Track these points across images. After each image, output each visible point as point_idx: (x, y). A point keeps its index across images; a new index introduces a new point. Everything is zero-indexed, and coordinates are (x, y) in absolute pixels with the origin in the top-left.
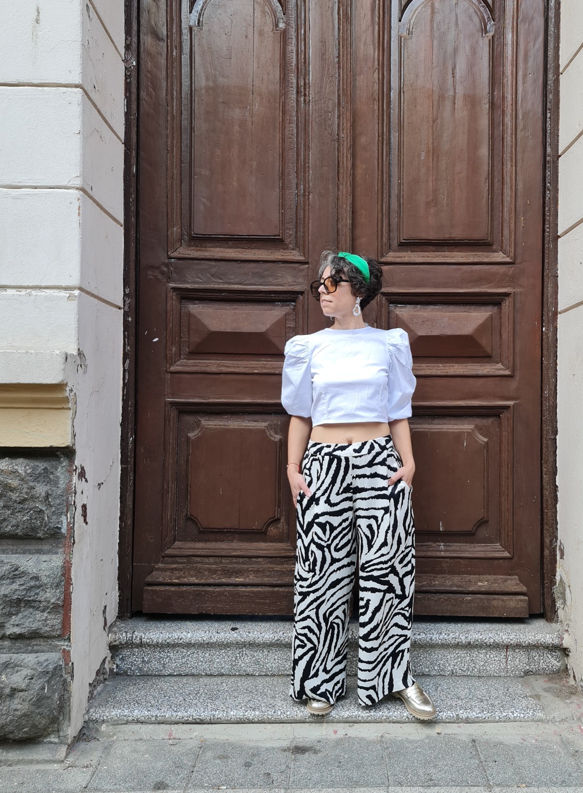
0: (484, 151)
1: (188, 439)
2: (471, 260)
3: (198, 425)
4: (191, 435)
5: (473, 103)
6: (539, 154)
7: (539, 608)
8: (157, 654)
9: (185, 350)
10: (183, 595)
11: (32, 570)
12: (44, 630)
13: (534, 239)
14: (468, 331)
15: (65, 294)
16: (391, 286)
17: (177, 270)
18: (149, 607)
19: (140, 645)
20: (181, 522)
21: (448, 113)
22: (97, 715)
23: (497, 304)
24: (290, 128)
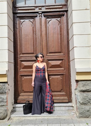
0: (60, 40)
1: (22, 80)
3: (24, 78)
5: (58, 34)
6: (67, 40)
7: (70, 101)
8: (19, 108)
9: (22, 68)
10: (22, 100)
11: (3, 97)
12: (5, 105)
13: (67, 52)
14: (59, 64)
15: (6, 63)
16: (48, 58)
17: (20, 58)
18: (18, 102)
19: (17, 107)
20: (22, 91)
21: (54, 36)
22: (11, 116)
23: (62, 60)
24: (34, 39)
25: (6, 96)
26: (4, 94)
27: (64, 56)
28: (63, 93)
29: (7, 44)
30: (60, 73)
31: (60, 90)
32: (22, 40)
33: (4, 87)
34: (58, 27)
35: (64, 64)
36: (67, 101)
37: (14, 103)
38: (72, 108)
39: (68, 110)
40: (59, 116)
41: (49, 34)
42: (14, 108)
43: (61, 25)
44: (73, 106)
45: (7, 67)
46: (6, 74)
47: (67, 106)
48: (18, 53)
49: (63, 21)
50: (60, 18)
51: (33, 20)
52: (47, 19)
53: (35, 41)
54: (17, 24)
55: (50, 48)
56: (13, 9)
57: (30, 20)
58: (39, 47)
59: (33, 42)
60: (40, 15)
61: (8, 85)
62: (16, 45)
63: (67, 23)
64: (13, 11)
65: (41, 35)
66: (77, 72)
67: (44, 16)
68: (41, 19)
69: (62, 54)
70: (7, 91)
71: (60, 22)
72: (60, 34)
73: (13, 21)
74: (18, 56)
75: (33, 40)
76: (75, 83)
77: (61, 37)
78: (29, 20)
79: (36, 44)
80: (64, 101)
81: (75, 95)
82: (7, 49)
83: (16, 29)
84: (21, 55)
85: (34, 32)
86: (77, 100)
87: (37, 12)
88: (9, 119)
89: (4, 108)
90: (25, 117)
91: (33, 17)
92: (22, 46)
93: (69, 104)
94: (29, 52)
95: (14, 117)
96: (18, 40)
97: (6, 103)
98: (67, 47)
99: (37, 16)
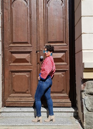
1: (13, 77)
2: (60, 45)
3: (15, 74)
4: (13, 76)
8: (8, 113)
9: (12, 62)
10: (12, 103)
14: (60, 57)
17: (11, 48)
19: (5, 112)
20: (12, 91)
23: (65, 52)
28: (65, 95)
30: (61, 68)
31: (61, 91)
32: (12, 25)
36: (70, 104)
37: (2, 107)
40: (59, 126)
42: (1, 112)
47: (69, 112)
58: (34, 35)
62: (5, 31)
69: (65, 44)
71: (63, 2)
72: (62, 17)
77: (63, 22)
80: (66, 105)
81: (82, 98)
85: (29, 15)
86: (84, 106)
90: (13, 126)
92: (13, 33)
94: (22, 41)
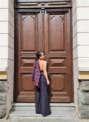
0: (63, 38)
3: (24, 76)
5: (61, 31)
6: (70, 38)
7: (72, 101)
8: (18, 107)
9: (22, 66)
10: (22, 99)
11: (2, 95)
12: (3, 103)
13: (70, 50)
14: (61, 62)
15: (6, 60)
16: (50, 56)
17: (21, 55)
18: (17, 101)
19: (16, 106)
20: (22, 89)
21: (57, 33)
22: (10, 115)
23: (65, 58)
24: (36, 36)
25: (5, 94)
26: (3, 92)
27: (67, 54)
28: (65, 93)
29: (8, 40)
30: (62, 71)
31: (62, 90)
32: (23, 36)
33: (3, 85)
34: (61, 24)
35: (66, 63)
36: (69, 101)
37: (14, 102)
38: (73, 108)
39: (70, 110)
40: (60, 116)
41: (52, 31)
42: (13, 106)
43: (64, 22)
44: (75, 106)
45: (7, 64)
46: (5, 72)
47: (68, 106)
48: (18, 50)
49: (66, 17)
50: (63, 15)
51: (35, 16)
52: (50, 16)
53: (36, 38)
54: (18, 20)
55: (52, 45)
56: (14, 4)
57: (32, 16)
58: (40, 44)
59: (34, 39)
60: (43, 11)
61: (7, 83)
62: (17, 41)
63: (71, 20)
64: (14, 7)
65: (43, 31)
66: (79, 71)
67: (47, 12)
68: (43, 16)
69: (65, 52)
70: (6, 89)
71: (63, 19)
72: (63, 31)
73: (15, 17)
74: (19, 53)
75: (34, 37)
76: (78, 83)
77: (64, 34)
78: (30, 16)
79: (38, 41)
80: (66, 101)
81: (78, 94)
82: (8, 46)
83: (17, 25)
84: (22, 52)
85: (36, 29)
86: (80, 100)
87: (40, 8)
88: (7, 118)
89: (3, 107)
90: (24, 116)
91: (35, 13)
92: (24, 43)
93: (71, 104)
94: (30, 50)
95: (13, 116)
96: (19, 37)
97: (5, 102)
98: (70, 45)
99: (39, 12)
